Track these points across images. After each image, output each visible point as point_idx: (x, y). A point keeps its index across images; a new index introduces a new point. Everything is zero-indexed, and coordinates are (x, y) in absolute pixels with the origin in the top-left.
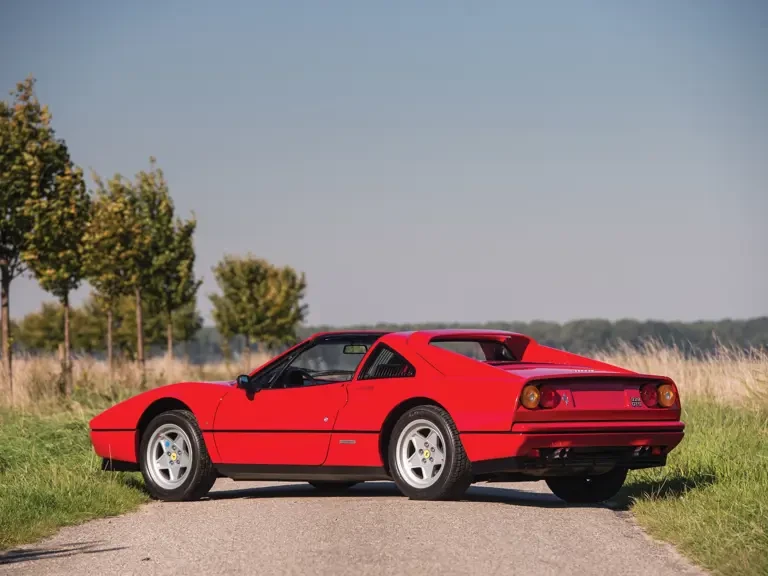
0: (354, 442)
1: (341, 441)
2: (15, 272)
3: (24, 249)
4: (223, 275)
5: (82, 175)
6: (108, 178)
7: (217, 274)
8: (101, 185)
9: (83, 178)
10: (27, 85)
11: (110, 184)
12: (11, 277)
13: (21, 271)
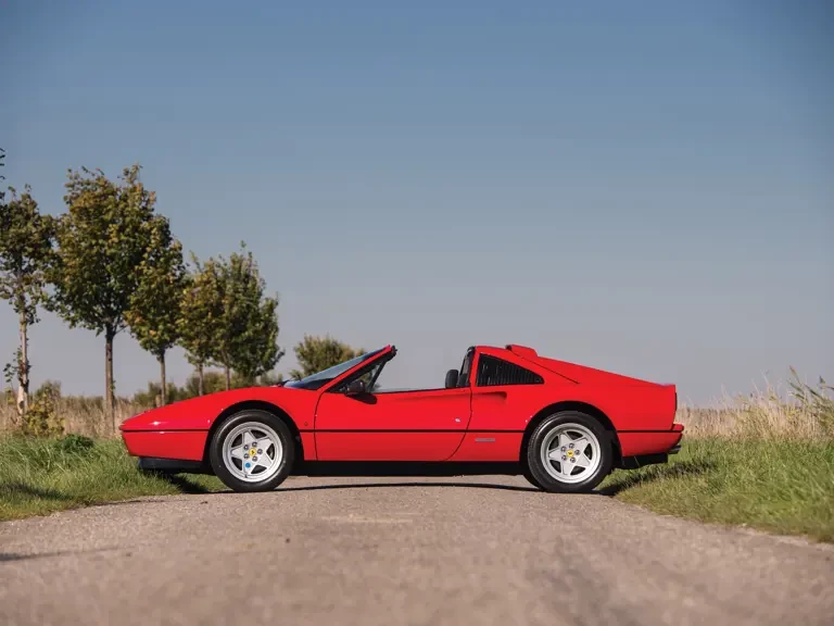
0: (493, 440)
1: (477, 440)
2: (118, 328)
3: (128, 308)
4: (302, 354)
5: (180, 248)
6: (204, 260)
7: (299, 353)
8: (198, 264)
9: (182, 252)
10: (131, 169)
11: (205, 265)
12: (114, 333)
13: (123, 327)
